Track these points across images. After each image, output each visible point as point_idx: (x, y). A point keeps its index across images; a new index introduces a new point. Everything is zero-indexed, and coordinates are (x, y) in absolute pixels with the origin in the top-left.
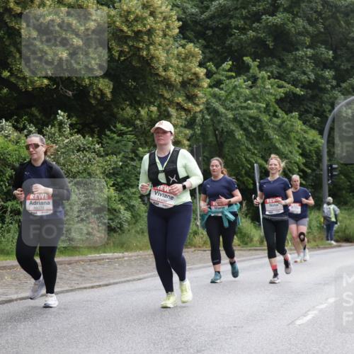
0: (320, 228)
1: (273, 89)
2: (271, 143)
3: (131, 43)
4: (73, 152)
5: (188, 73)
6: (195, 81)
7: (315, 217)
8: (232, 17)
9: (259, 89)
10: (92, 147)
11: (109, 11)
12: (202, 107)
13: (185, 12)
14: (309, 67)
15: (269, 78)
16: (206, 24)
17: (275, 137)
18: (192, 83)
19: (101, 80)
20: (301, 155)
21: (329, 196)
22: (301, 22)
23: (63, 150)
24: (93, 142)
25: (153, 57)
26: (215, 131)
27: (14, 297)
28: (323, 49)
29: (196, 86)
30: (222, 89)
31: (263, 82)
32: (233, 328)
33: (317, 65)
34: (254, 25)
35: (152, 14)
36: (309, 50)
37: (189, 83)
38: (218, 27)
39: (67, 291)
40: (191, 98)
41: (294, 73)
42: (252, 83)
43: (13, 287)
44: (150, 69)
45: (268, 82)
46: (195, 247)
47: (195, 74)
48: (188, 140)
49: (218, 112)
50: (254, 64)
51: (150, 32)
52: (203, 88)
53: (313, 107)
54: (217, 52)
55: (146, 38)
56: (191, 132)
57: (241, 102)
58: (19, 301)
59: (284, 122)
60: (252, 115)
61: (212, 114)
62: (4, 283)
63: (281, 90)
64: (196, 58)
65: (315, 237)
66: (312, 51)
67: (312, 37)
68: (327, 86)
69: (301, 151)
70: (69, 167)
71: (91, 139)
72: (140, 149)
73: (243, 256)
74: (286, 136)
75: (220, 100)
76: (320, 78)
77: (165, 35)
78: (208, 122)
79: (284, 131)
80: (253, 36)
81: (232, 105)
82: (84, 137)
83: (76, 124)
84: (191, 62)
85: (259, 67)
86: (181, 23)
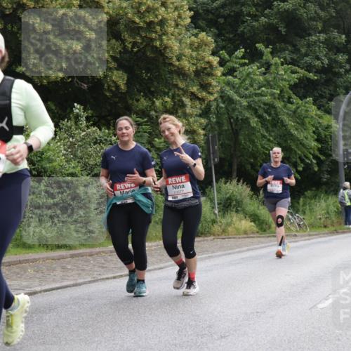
0: (338, 213)
1: (287, 75)
2: (286, 129)
3: (143, 34)
4: (90, 145)
5: (202, 62)
6: (209, 69)
7: (332, 202)
8: (243, 5)
9: (273, 75)
10: (109, 139)
11: (121, 3)
12: (216, 95)
13: (195, 2)
14: (322, 52)
15: (282, 64)
16: (218, 12)
17: (290, 123)
18: (205, 72)
19: (115, 72)
20: (317, 140)
21: (346, 181)
22: (312, 7)
23: (80, 143)
24: (109, 134)
25: (166, 47)
26: (230, 119)
27: (38, 289)
28: (335, 34)
29: (210, 74)
30: (236, 77)
31: (277, 68)
32: (255, 314)
33: (330, 50)
34: (266, 12)
35: (163, 4)
36: (322, 35)
37: (203, 72)
38: (229, 15)
39: (90, 282)
40: (205, 87)
41: (307, 59)
42: (266, 70)
43: (37, 280)
44: (164, 60)
45: (281, 68)
46: (214, 235)
47: (208, 62)
48: (204, 129)
49: (233, 100)
50: (267, 51)
51: (162, 23)
52: (217, 76)
53: (327, 92)
54: (230, 40)
55: (158, 28)
56: (207, 121)
57: (255, 89)
58: (43, 293)
59: (298, 108)
60: (266, 102)
61: (226, 102)
62: (27, 276)
63: (295, 76)
64: (209, 47)
65: (333, 222)
66: (325, 36)
67: (325, 22)
68: (341, 70)
69: (316, 137)
70: (87, 160)
71: (107, 131)
72: (156, 139)
73: (262, 243)
74: (301, 121)
75: (234, 87)
76: (333, 62)
77: (177, 25)
78: (223, 111)
79: (299, 117)
80: (266, 22)
81: (247, 92)
82: (100, 130)
83: (92, 117)
84: (204, 51)
85: (272, 53)
86: (192, 13)
